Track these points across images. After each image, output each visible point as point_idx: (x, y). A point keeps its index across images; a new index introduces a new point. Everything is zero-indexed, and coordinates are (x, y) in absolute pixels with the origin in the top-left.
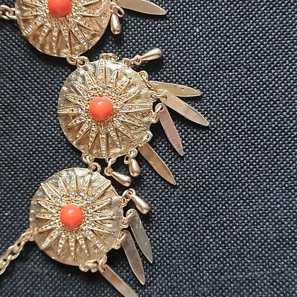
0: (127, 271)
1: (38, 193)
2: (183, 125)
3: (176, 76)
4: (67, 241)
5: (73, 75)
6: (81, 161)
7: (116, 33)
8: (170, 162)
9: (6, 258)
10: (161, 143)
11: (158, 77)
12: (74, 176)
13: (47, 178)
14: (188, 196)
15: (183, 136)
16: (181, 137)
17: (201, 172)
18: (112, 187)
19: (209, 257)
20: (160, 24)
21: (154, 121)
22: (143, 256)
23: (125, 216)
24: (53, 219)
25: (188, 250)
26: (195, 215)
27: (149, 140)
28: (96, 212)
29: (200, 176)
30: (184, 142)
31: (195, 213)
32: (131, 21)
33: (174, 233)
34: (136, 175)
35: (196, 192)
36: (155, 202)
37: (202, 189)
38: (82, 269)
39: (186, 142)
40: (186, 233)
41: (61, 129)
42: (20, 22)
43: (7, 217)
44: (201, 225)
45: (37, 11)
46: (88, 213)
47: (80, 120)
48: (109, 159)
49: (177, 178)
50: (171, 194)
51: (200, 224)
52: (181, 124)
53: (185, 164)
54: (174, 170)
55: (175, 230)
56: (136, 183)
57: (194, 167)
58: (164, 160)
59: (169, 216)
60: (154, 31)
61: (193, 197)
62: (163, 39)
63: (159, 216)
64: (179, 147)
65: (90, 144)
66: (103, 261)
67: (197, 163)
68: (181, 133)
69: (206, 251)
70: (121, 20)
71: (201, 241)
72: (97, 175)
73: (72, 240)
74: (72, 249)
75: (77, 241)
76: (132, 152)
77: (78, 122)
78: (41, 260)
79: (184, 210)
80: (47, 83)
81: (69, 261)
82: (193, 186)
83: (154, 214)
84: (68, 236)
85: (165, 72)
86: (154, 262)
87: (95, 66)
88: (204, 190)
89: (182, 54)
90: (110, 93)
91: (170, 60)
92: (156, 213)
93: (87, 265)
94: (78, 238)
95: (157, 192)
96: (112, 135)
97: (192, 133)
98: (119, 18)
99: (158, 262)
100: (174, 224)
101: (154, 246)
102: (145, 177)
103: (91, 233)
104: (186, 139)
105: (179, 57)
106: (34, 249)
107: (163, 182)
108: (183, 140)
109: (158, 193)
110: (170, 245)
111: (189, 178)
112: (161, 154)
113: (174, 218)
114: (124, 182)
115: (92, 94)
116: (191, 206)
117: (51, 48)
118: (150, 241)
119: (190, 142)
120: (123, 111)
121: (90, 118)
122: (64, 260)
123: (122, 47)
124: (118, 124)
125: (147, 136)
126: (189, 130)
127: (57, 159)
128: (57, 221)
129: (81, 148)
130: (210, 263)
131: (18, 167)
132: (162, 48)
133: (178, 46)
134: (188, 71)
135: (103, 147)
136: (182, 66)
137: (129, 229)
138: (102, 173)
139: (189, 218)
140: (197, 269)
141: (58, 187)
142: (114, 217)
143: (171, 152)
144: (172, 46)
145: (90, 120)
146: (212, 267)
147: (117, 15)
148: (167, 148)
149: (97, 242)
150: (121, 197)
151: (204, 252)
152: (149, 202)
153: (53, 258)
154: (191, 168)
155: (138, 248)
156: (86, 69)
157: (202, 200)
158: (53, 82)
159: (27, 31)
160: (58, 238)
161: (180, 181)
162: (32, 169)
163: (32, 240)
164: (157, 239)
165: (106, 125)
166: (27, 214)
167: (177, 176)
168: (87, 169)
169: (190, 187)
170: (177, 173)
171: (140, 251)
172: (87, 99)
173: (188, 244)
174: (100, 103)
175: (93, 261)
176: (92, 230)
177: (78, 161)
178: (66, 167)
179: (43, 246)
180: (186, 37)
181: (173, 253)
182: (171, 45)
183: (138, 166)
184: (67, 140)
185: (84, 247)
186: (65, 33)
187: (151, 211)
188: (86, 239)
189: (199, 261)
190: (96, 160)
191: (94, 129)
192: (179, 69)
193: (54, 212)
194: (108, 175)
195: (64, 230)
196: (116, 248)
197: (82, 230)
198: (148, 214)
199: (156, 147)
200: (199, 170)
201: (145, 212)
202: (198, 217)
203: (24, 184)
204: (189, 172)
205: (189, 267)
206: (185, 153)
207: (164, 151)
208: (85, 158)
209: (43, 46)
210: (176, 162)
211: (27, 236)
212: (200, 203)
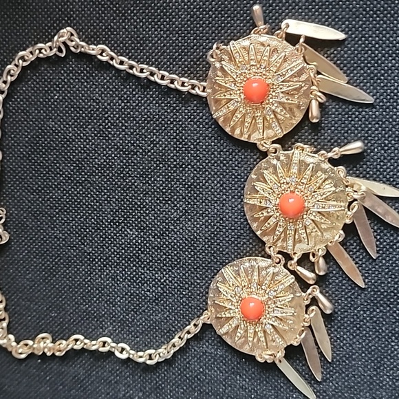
0: (303, 365)
1: (218, 278)
2: (379, 225)
3: (377, 171)
4: (246, 331)
5: (263, 163)
6: (264, 250)
7: (315, 121)
8: (360, 263)
9: (182, 337)
10: (352, 242)
11: (357, 170)
12: (257, 267)
13: (227, 264)
14: (376, 300)
15: (378, 237)
16: (375, 237)
17: (393, 276)
19: (392, 363)
20: (365, 112)
21: (348, 222)
22: (321, 353)
23: (306, 313)
24: (233, 307)
25: (370, 353)
26: (381, 320)
27: (341, 239)
28: (277, 307)
29: (392, 281)
30: (378, 243)
31: (383, 318)
32: (332, 106)
33: (357, 335)
34: (322, 273)
35: (385, 297)
36: (340, 301)
37: (392, 294)
38: (259, 360)
39: (381, 243)
40: (370, 336)
41: (245, 215)
43: (184, 296)
44: (387, 331)
45: (231, 94)
46: (269, 307)
47: (268, 213)
48: (295, 253)
49: (366, 280)
50: (358, 295)
51: (386, 329)
52: (377, 224)
53: (377, 266)
54: (364, 271)
55: (358, 332)
56: (320, 281)
57: (387, 270)
58: (354, 260)
59: (353, 318)
60: (357, 119)
61: (382, 302)
62: (367, 129)
63: (342, 316)
65: (275, 237)
67: (390, 268)
68: (375, 234)
69: (389, 357)
70: (321, 105)
71: (385, 346)
73: (251, 331)
74: (251, 339)
75: (255, 333)
76: (320, 250)
77: (265, 214)
78: (215, 342)
79: (371, 314)
80: (233, 165)
81: (246, 350)
82: (382, 290)
83: (337, 313)
84: (247, 327)
85: (365, 166)
89: (386, 148)
90: (303, 189)
91: (372, 154)
92: (339, 313)
93: (263, 356)
94: (257, 330)
95: (342, 291)
96: (300, 232)
97: (389, 235)
98: (320, 103)
99: (337, 361)
100: (358, 326)
101: (334, 345)
102: (331, 275)
103: (271, 327)
104: (382, 240)
105: (383, 152)
106: (210, 330)
107: (350, 283)
108: (378, 240)
109: (343, 293)
110: (351, 346)
111: (379, 281)
112: (351, 253)
113: (358, 320)
114: (309, 279)
115: (283, 188)
116: (378, 310)
117: (242, 134)
118: (330, 339)
119: (385, 243)
121: (278, 212)
122: (240, 347)
123: (319, 134)
124: (308, 222)
125: (338, 235)
126: (385, 231)
127: (239, 245)
128: (237, 310)
129: (265, 239)
130: (392, 369)
131: (198, 248)
132: (365, 139)
133: (383, 139)
134: (392, 167)
135: (290, 242)
136: (385, 161)
137: (310, 327)
138: (285, 266)
139: (375, 322)
140: (377, 374)
141: (239, 275)
142: (295, 314)
143: (362, 253)
144: (376, 138)
145: (278, 214)
146: (393, 373)
147: (317, 100)
148: (358, 248)
149: (276, 336)
151: (387, 358)
152: (333, 301)
153: (229, 343)
154: (382, 271)
155: (317, 344)
156: (278, 159)
157: (391, 306)
158: (240, 165)
160: (237, 327)
161: (370, 283)
162: (213, 252)
163: (209, 323)
164: (338, 338)
166: (205, 296)
167: (366, 278)
169: (380, 291)
170: (366, 275)
171: (319, 348)
172: (277, 192)
173: (370, 347)
174: (291, 200)
175: (270, 353)
176: (272, 325)
177: (260, 250)
178: (248, 254)
180: (394, 129)
181: (354, 354)
182: (375, 137)
183: (325, 264)
185: (263, 339)
186: (259, 120)
187: (334, 311)
188: (265, 332)
189: (381, 366)
191: (281, 224)
192: (382, 164)
193: (235, 301)
195: (244, 321)
196: (296, 344)
197: (262, 323)
198: (331, 314)
199: (346, 245)
200: (392, 275)
201: (328, 312)
202: (384, 323)
203: (204, 265)
204: (380, 276)
205: (369, 370)
206: (378, 255)
207: (355, 250)
209: (233, 129)
210: (367, 263)
211: (205, 318)
212: (388, 309)
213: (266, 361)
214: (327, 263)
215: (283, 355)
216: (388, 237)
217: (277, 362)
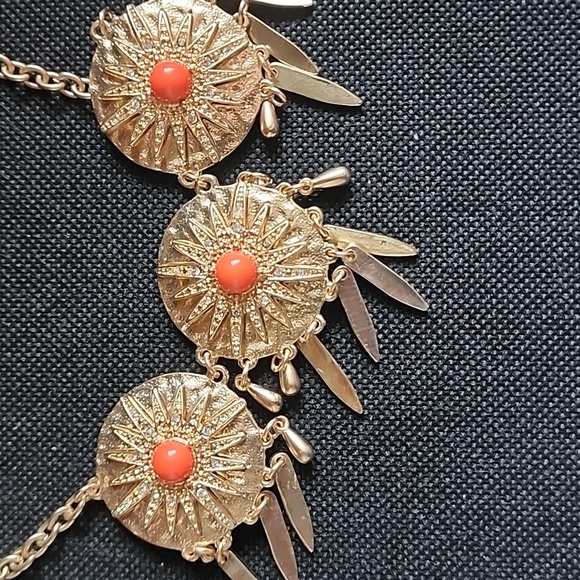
0: (267, 564)
1: (115, 415)
2: (381, 306)
3: (373, 216)
4: (163, 505)
5: (188, 207)
6: (194, 360)
7: (270, 135)
8: (355, 371)
9: (49, 528)
10: (339, 337)
11: (341, 217)
12: (181, 388)
13: (131, 388)
14: (383, 434)
15: (381, 326)
16: (376, 327)
17: (409, 392)
18: (248, 412)
19: (416, 547)
20: (350, 121)
21: (329, 298)
22: (296, 539)
23: (268, 465)
24: (139, 463)
25: (378, 531)
26: (394, 469)
27: (319, 330)
28: (216, 455)
29: (407, 399)
30: (380, 336)
31: (396, 466)
32: (297, 110)
33: (354, 501)
34: (291, 392)
35: (397, 428)
36: (324, 441)
37: (409, 423)
38: (188, 557)
39: (385, 337)
40: (377, 501)
41: (161, 301)
42: (97, 105)
43: (55, 454)
44: (405, 490)
45: (129, 89)
46: (202, 457)
47: (198, 288)
48: (245, 361)
49: (366, 401)
50: (353, 429)
51: (403, 486)
52: (377, 304)
53: (381, 376)
54: (360, 386)
55: (357, 494)
56: (291, 406)
57: (397, 382)
58: (343, 367)
59: (347, 470)
60: (337, 134)
61: (392, 438)
62: (353, 149)
63: (329, 467)
64: (371, 346)
65: (211, 332)
66: (224, 544)
67: (403, 377)
68: (376, 320)
69: (411, 536)
70: (278, 112)
71: (404, 517)
72: (221, 388)
73: (172, 504)
74: (172, 519)
75: (179, 506)
76: (287, 351)
77: (194, 292)
78: (111, 534)
79: (376, 460)
80: (140, 216)
81: (164, 541)
82: (393, 418)
83: (320, 464)
84: (165, 497)
85: (353, 209)
86: (315, 551)
87: (229, 194)
88: (413, 425)
89: (385, 179)
90: (253, 245)
91: (364, 189)
92: (324, 462)
93: (195, 549)
94: (182, 501)
95: (327, 424)
96: (252, 319)
97: (396, 321)
98: (276, 107)
99: (323, 551)
100: (356, 483)
101: (317, 522)
102: (307, 396)
103: (206, 493)
104: (386, 332)
105: (380, 184)
106: (101, 514)
107: (339, 407)
108: (380, 332)
109: (329, 427)
110: (346, 521)
111: (387, 402)
112: (339, 356)
113: (356, 473)
114: (270, 403)
115: (221, 244)
116: (387, 453)
117: (151, 156)
118: (311, 512)
119: (391, 336)
120: (276, 278)
121: (214, 287)
122: (155, 538)
123: (279, 160)
124: (265, 301)
125: (315, 323)
126: (391, 315)
127: (151, 355)
128: (146, 468)
129: (195, 338)
130: (417, 558)
131: (79, 365)
132: (351, 166)
133: (380, 164)
134: (395, 209)
135: (236, 340)
136: (385, 199)
137: (274, 489)
138: (231, 385)
139: (384, 475)
140: (393, 568)
141: (151, 406)
142: (248, 467)
143: (357, 354)
144: (369, 163)
145: (214, 290)
146: (419, 565)
147: (272, 103)
148: (349, 346)
149: (216, 510)
150: (262, 431)
151: (408, 539)
152: (313, 442)
153: (135, 533)
154: (391, 383)
155: (288, 523)
156: (212, 198)
157: (409, 444)
158: (150, 216)
159: (110, 124)
160: (147, 499)
161: (371, 407)
162: (105, 370)
163: (98, 499)
164: (324, 509)
165: (243, 301)
166: (91, 451)
167: (365, 397)
168: (204, 376)
169: (388, 419)
170: (365, 392)
171: (292, 530)
172: (212, 252)
173: (378, 521)
174: (234, 263)
175: (207, 543)
176: (208, 489)
177: (188, 360)
178: (166, 370)
179: (119, 511)
180: (395, 148)
181: (351, 536)
182: (366, 161)
183: (296, 376)
184: (171, 321)
185: (192, 517)
186: (179, 132)
187: (315, 459)
188: (196, 503)
189: (398, 553)
190: (221, 361)
191: (221, 307)
192: (380, 204)
193: (143, 451)
194: (240, 388)
195: (159, 486)
196: (250, 522)
197: (190, 487)
198: (309, 463)
199: (330, 342)
200: (405, 389)
201: (304, 460)
202: (399, 475)
203: (89, 395)
204: (387, 392)
205: (379, 563)
206: (381, 357)
207: (344, 351)
208: (202, 355)
209: (136, 151)
210: (365, 371)
211: (90, 491)
212: (404, 448)
213: (200, 560)
214: (299, 375)
215: (230, 545)
216: (397, 325)
217: (220, 560)
